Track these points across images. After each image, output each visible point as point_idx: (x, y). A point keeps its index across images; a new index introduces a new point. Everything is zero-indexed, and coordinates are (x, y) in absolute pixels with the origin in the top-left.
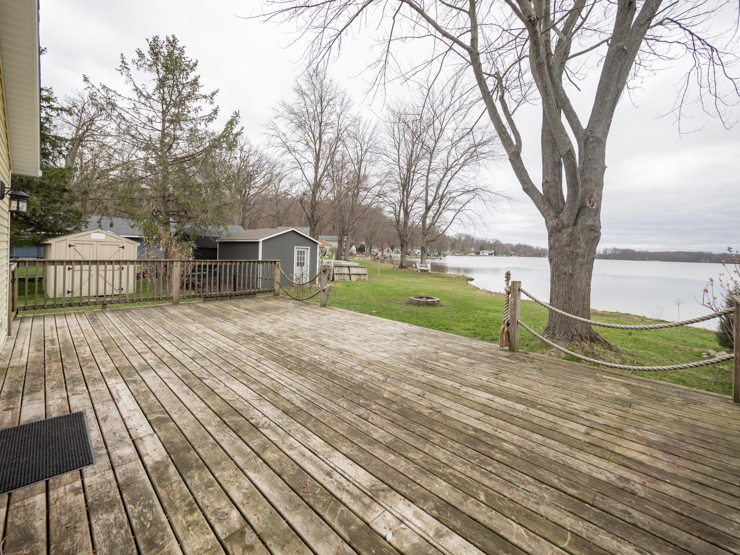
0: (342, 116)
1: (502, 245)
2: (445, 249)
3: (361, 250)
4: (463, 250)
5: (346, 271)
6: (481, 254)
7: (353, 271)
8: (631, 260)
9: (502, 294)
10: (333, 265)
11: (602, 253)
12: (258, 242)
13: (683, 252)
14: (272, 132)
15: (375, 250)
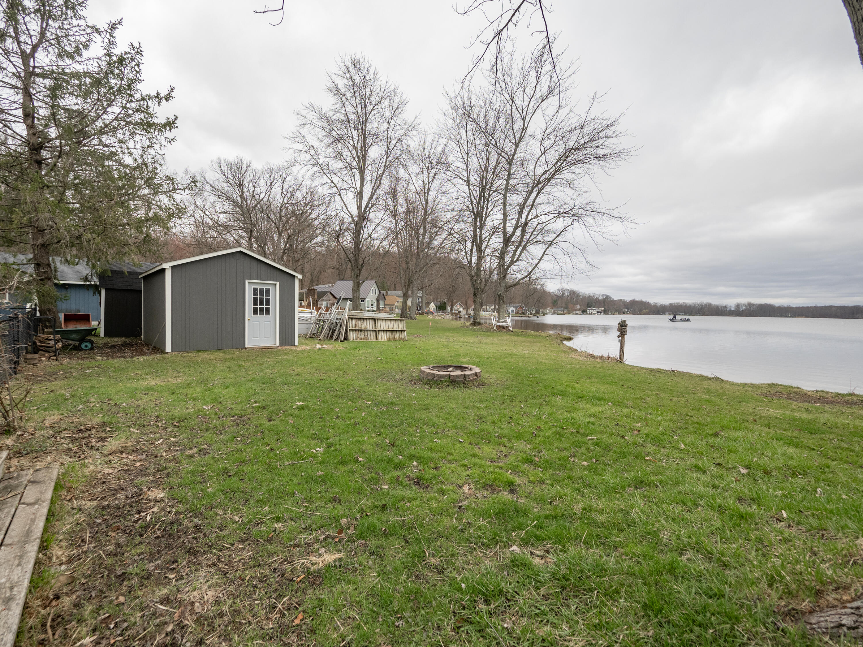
0: (393, 123)
1: (613, 301)
2: (545, 306)
3: (441, 308)
4: (566, 308)
5: (370, 325)
6: (588, 312)
7: (382, 325)
8: (770, 316)
9: (612, 359)
10: (346, 317)
11: (733, 309)
12: (163, 270)
13: (834, 307)
14: (300, 147)
15: (458, 307)
